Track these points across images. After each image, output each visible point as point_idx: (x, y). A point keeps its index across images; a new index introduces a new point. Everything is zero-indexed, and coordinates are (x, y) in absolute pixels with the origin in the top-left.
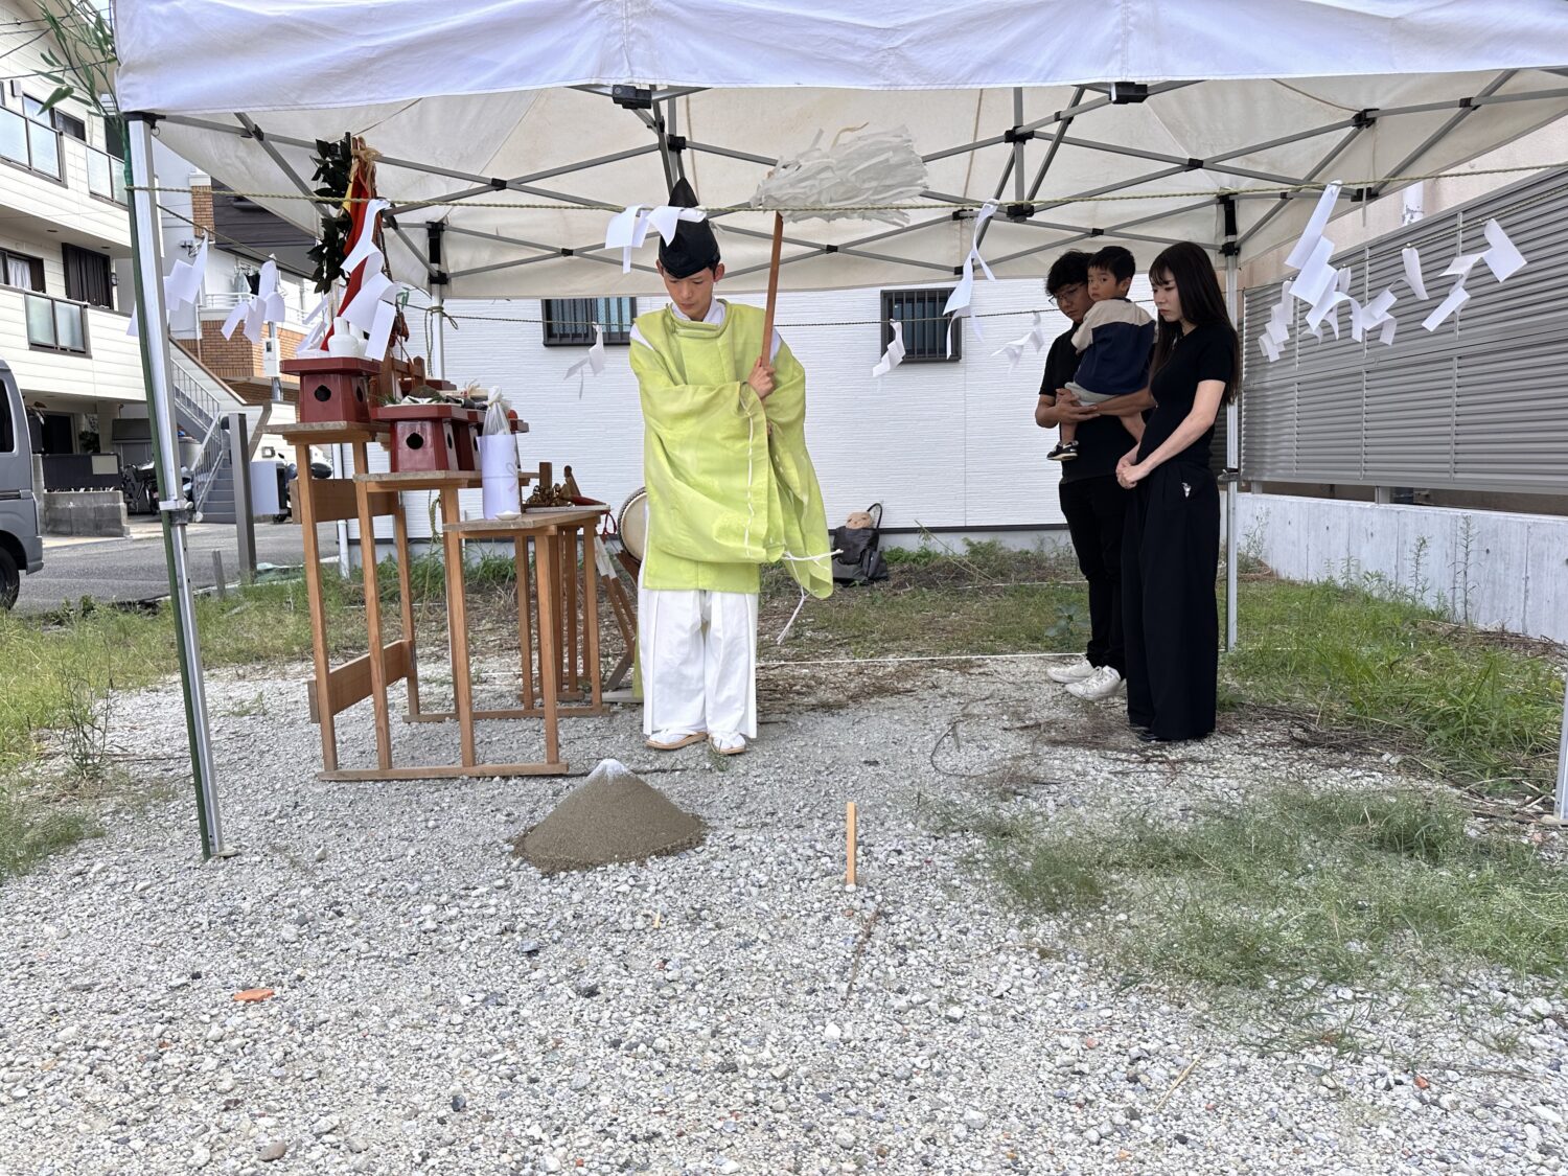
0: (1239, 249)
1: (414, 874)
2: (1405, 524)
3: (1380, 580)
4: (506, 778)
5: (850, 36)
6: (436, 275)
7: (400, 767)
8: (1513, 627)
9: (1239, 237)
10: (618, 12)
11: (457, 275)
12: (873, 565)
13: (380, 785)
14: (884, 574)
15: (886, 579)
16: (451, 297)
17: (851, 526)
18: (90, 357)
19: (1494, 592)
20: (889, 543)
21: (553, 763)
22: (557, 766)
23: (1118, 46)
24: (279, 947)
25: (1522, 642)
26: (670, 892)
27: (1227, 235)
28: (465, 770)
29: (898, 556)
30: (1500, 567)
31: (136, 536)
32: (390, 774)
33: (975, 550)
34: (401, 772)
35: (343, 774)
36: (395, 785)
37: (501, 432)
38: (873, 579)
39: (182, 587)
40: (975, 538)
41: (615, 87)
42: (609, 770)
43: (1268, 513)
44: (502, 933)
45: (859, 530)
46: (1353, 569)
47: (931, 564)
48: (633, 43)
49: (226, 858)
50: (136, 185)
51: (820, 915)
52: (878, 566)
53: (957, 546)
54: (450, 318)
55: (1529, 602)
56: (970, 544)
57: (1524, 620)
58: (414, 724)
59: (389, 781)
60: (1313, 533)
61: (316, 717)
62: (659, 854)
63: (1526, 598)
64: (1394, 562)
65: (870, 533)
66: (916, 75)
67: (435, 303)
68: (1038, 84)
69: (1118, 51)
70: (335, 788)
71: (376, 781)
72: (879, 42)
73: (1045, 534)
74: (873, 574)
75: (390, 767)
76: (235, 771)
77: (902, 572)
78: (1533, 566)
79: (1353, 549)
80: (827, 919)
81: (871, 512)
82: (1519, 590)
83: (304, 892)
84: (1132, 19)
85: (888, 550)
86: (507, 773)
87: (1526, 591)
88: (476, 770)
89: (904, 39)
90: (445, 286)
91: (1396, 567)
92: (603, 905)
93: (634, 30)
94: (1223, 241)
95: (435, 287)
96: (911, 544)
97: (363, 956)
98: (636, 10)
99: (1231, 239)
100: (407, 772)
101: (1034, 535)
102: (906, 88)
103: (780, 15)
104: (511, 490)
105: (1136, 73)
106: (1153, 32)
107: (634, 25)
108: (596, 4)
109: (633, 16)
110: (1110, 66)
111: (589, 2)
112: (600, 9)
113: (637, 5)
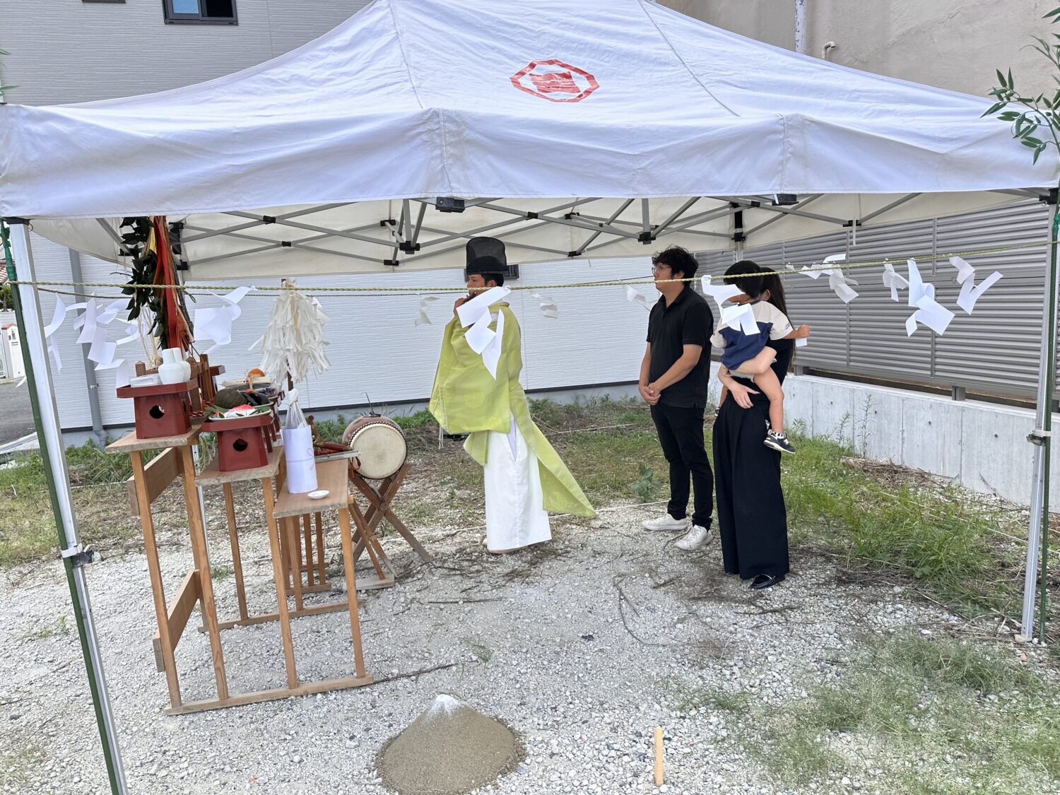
0: (745, 238)
2: (817, 391)
3: (801, 424)
4: (325, 694)
5: (609, 160)
6: (179, 264)
7: (236, 695)
8: (897, 462)
10: (439, 140)
13: (221, 712)
19: (881, 437)
21: (362, 677)
22: (365, 679)
23: (781, 168)
25: (904, 471)
27: (736, 227)
28: (291, 692)
30: (885, 422)
32: (228, 703)
34: (238, 700)
35: (187, 708)
37: (301, 425)
39: (86, 617)
41: (440, 199)
42: (446, 706)
50: (20, 279)
54: (190, 295)
55: (905, 445)
57: (902, 455)
59: (228, 707)
62: (504, 774)
63: (903, 443)
64: (810, 412)
66: (655, 187)
69: (779, 172)
71: (218, 709)
73: (580, 392)
75: (228, 697)
78: (907, 424)
82: (898, 437)
84: (790, 150)
87: (903, 439)
88: (300, 690)
91: (812, 417)
93: (452, 155)
94: (734, 231)
98: (452, 140)
99: (739, 230)
100: (243, 699)
101: (571, 393)
104: (311, 469)
105: (790, 188)
106: (802, 158)
107: (452, 151)
108: (420, 134)
109: (450, 144)
110: (774, 181)
111: (415, 132)
112: (424, 137)
113: (454, 136)
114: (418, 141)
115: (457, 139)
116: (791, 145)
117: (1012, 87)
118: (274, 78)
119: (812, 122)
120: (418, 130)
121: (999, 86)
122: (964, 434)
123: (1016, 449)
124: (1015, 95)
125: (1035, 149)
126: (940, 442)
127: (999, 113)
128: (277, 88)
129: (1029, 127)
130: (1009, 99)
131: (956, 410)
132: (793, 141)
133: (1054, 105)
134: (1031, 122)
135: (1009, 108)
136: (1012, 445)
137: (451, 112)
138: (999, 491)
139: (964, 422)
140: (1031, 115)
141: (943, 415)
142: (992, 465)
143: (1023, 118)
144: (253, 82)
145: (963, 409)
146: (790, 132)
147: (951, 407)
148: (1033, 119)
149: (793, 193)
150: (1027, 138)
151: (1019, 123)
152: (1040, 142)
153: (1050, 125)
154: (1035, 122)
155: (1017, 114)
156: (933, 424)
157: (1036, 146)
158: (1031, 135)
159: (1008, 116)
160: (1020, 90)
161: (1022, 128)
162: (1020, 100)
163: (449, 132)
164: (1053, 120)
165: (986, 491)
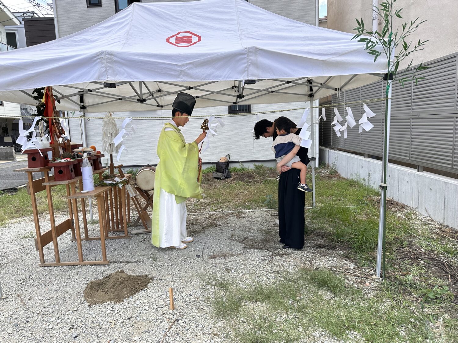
0: (313, 96)
1: (54, 305)
2: (370, 165)
3: (364, 181)
4: (92, 265)
5: (170, 67)
6: (82, 106)
7: (62, 262)
8: (395, 199)
9: (313, 92)
10: (104, 61)
11: (88, 106)
12: (226, 173)
13: (56, 268)
14: (230, 176)
15: (230, 177)
16: (88, 112)
17: (221, 161)
18: (3, 106)
19: (391, 188)
20: (232, 166)
21: (105, 261)
22: (106, 262)
23: (246, 69)
24: (7, 335)
25: (397, 204)
26: (121, 313)
28: (80, 263)
29: (235, 170)
30: (392, 181)
31: (18, 160)
32: (59, 264)
33: (257, 167)
34: (62, 264)
35: (46, 264)
36: (61, 268)
37: (87, 166)
38: (227, 177)
40: (257, 164)
41: (104, 83)
43: (338, 157)
44: (69, 330)
45: (223, 163)
46: (358, 177)
47: (244, 172)
48: (108, 70)
49: (3, 299)
51: (160, 321)
52: (228, 174)
53: (251, 166)
54: (87, 118)
55: (399, 192)
56: (255, 166)
57: (398, 197)
58: (74, 242)
59: (59, 266)
60: (348, 165)
61: (37, 249)
65: (226, 163)
66: (190, 77)
67: (82, 114)
68: (225, 80)
69: (246, 71)
70: (43, 269)
71: (56, 266)
72: (179, 68)
74: (227, 176)
75: (59, 262)
76: (17, 262)
77: (235, 175)
78: (400, 182)
79: (358, 170)
80: (161, 322)
81: (227, 157)
82: (397, 188)
83: (21, 313)
84: (250, 61)
85: (232, 168)
86: (92, 264)
87: (399, 189)
88: (83, 263)
89: (186, 68)
90: (85, 109)
92: (101, 318)
93: (108, 66)
94: (309, 93)
95: (82, 110)
96: (238, 166)
97: (29, 339)
98: (109, 61)
99: (311, 92)
100: (64, 264)
102: (188, 81)
103: (150, 61)
105: (251, 77)
106: (256, 65)
107: (109, 65)
108: (98, 59)
109: (108, 62)
110: (244, 75)
111: (96, 58)
112: (99, 60)
113: (109, 59)
114: (97, 62)
115: (111, 60)
116: (250, 59)
117: (363, 26)
118: (76, 40)
119: (260, 49)
120: (97, 58)
121: (358, 26)
122: (420, 188)
123: (438, 196)
124: (365, 30)
125: (375, 55)
126: (411, 191)
127: (358, 39)
128: (75, 44)
129: (372, 45)
130: (362, 32)
131: (417, 176)
132: (251, 58)
133: (383, 35)
134: (374, 43)
135: (362, 37)
136: (436, 194)
137: (109, 51)
138: (432, 216)
139: (420, 182)
140: (374, 40)
141: (412, 178)
142: (429, 203)
143: (370, 41)
144: (67, 41)
145: (419, 176)
146: (250, 54)
147: (415, 175)
148: (375, 41)
149: (255, 79)
150: (371, 50)
151: (368, 43)
152: (378, 52)
153: (382, 45)
154: (376, 43)
155: (367, 39)
156: (409, 183)
157: (375, 54)
158: (373, 49)
159: (363, 40)
160: (367, 28)
161: (369, 45)
162: (367, 32)
163: (107, 58)
164: (383, 42)
165: (427, 215)
